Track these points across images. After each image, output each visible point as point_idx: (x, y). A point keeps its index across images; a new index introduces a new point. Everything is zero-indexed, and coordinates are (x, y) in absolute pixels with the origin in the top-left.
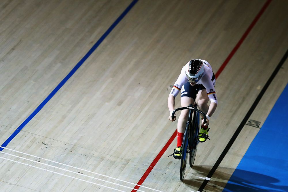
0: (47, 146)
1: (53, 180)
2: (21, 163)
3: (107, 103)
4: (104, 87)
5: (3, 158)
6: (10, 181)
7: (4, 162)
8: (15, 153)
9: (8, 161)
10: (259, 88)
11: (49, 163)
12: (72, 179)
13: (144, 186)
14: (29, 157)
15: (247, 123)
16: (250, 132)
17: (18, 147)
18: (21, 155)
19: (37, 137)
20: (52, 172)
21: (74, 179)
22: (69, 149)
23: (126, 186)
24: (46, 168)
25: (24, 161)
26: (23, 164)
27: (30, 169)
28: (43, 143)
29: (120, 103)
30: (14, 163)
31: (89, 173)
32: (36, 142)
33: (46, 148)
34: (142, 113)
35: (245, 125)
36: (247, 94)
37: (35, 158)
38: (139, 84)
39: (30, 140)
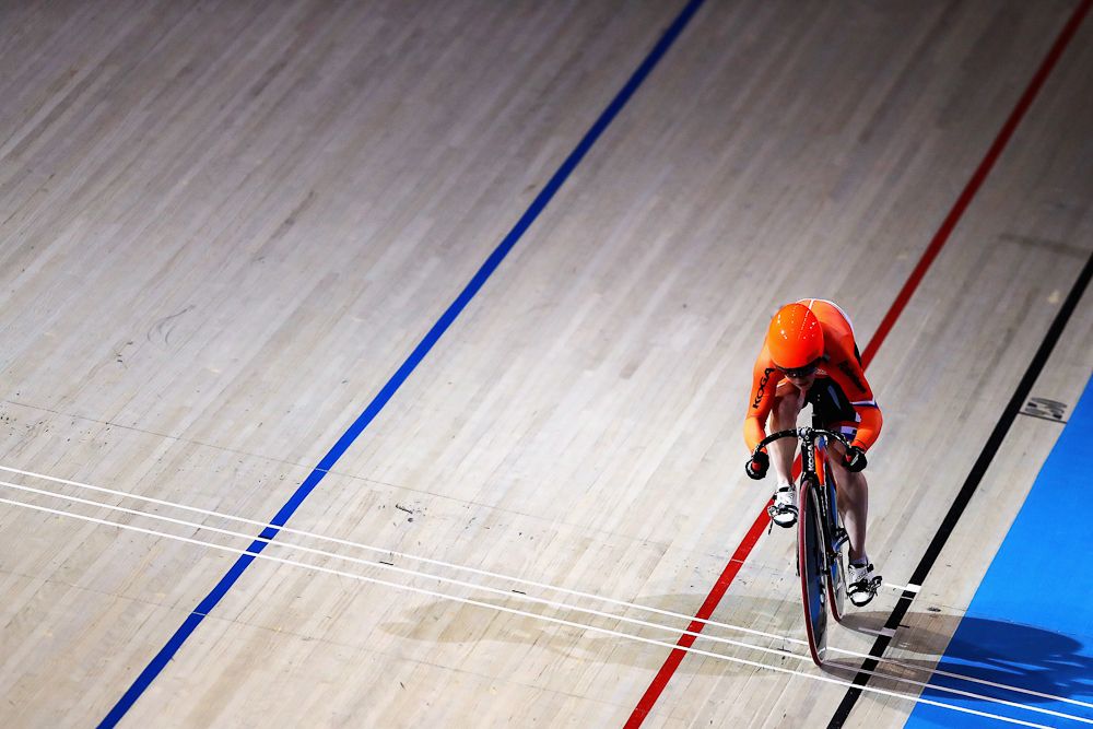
0: (410, 516)
1: (437, 619)
2: (335, 572)
3: (588, 374)
4: (577, 321)
5: (279, 560)
6: (305, 631)
7: (283, 572)
8: (315, 544)
9: (295, 569)
10: (1056, 299)
11: (422, 567)
12: (494, 615)
13: (717, 620)
14: (358, 552)
15: (1022, 409)
16: (1035, 436)
17: (323, 523)
18: (335, 548)
19: (378, 488)
20: (432, 593)
21: (500, 611)
22: (481, 519)
23: (661, 623)
24: (412, 583)
25: (344, 565)
26: (340, 573)
27: (362, 589)
28: (400, 505)
29: (629, 371)
30: (312, 575)
31: (546, 590)
32: (378, 504)
33: (410, 520)
34: (700, 398)
35: (1019, 416)
36: (1020, 320)
37: (376, 554)
38: (685, 306)
39: (358, 501)
